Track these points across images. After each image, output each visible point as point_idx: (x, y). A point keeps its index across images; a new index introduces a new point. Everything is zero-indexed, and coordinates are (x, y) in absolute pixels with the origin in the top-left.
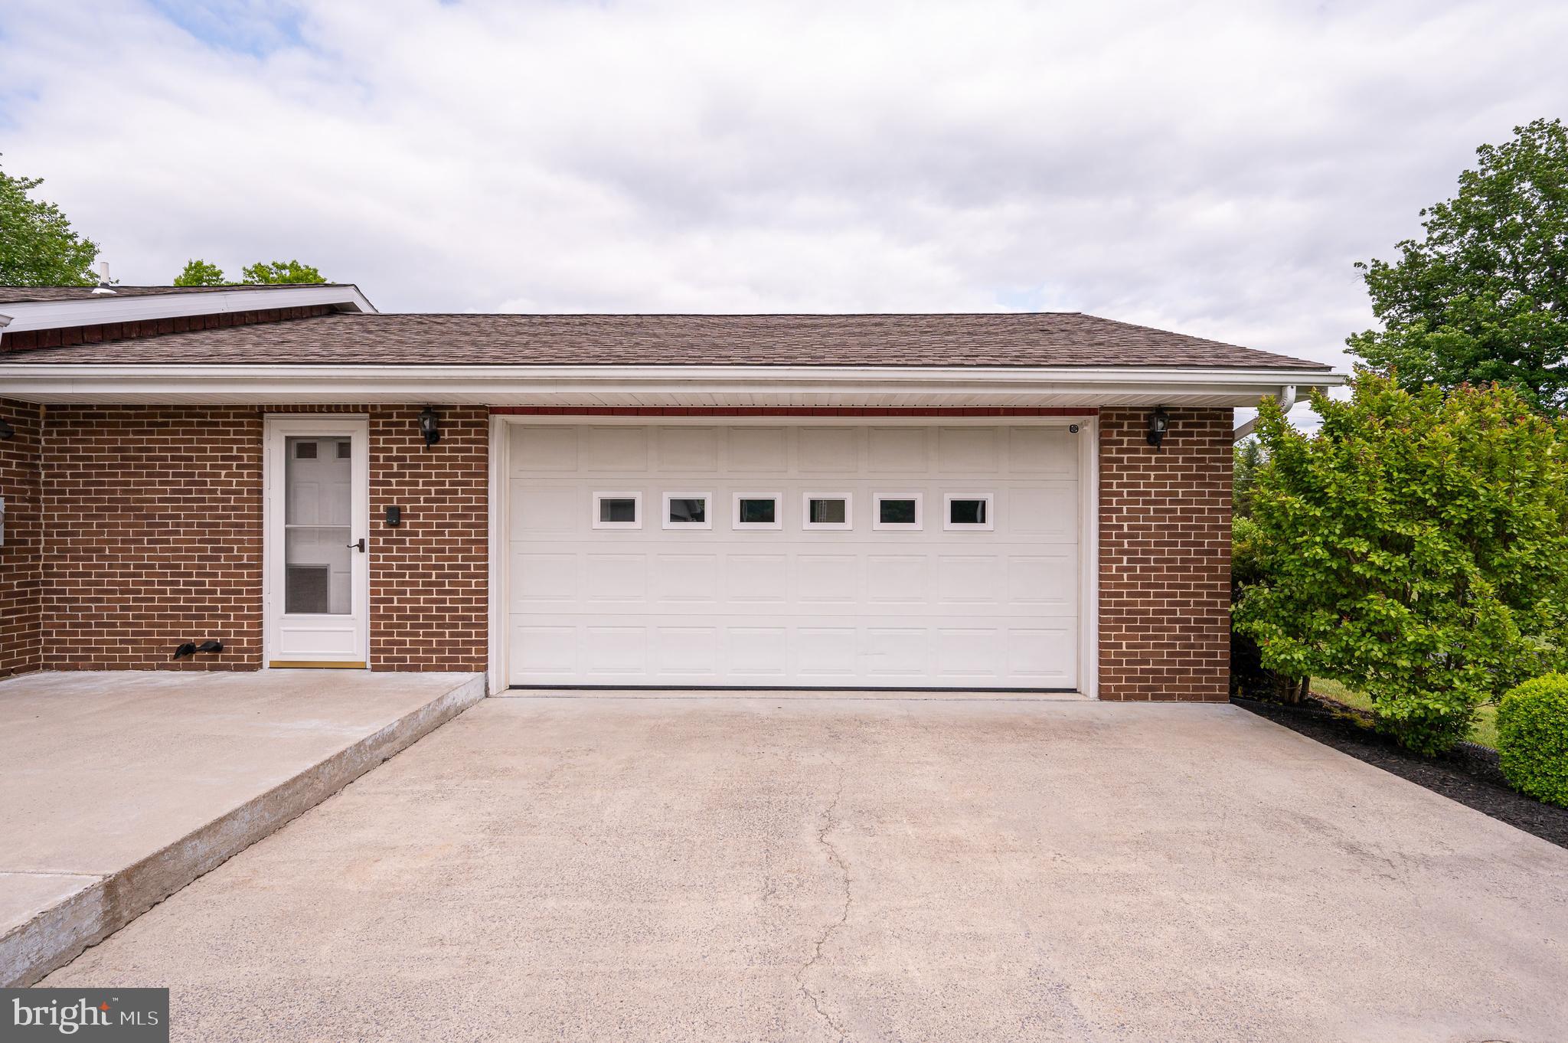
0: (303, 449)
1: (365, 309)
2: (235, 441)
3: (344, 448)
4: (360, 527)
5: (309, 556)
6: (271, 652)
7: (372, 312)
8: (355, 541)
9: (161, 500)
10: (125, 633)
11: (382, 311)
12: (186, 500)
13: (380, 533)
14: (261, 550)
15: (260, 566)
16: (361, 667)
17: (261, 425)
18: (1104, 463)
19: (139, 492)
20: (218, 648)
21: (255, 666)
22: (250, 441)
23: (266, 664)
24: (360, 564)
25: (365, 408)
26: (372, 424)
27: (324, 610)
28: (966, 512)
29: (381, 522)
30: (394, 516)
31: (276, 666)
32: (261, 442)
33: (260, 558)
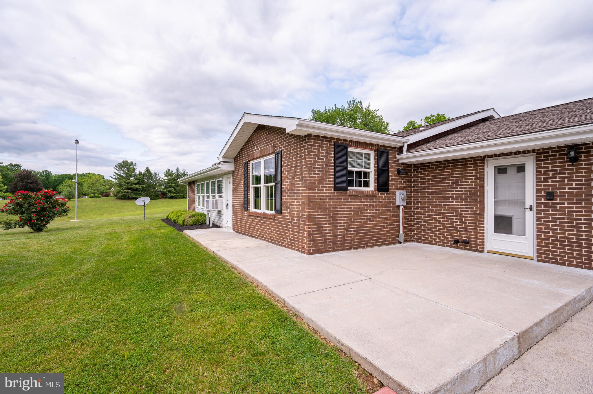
0: (501, 170)
1: (496, 116)
2: (474, 170)
3: (521, 169)
4: (530, 199)
5: (504, 212)
6: (488, 246)
8: (527, 206)
9: (447, 191)
10: (436, 234)
12: (456, 191)
13: (542, 203)
14: (484, 209)
15: (484, 215)
16: (532, 259)
17: (484, 163)
19: (440, 189)
20: (468, 243)
21: (482, 251)
22: (480, 169)
23: (486, 251)
24: (531, 215)
25: (533, 151)
26: (537, 157)
27: (511, 233)
29: (543, 198)
30: (550, 196)
31: (489, 252)
32: (484, 169)
33: (484, 212)
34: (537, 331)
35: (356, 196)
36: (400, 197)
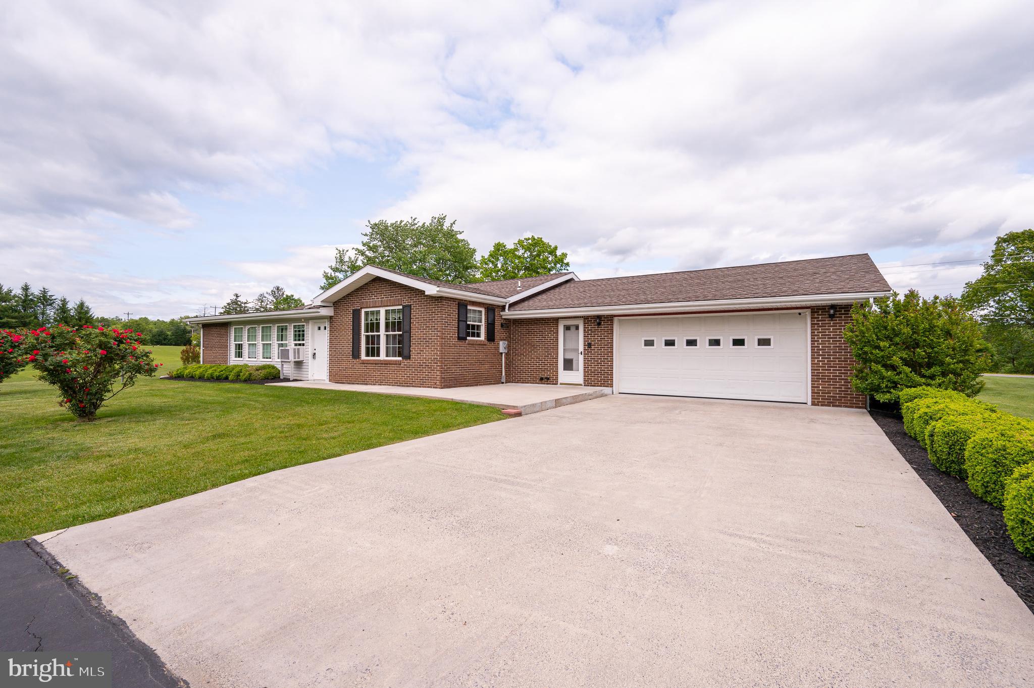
0: (567, 328)
1: (576, 279)
2: (553, 327)
3: (577, 328)
4: (581, 349)
5: (568, 357)
6: (560, 381)
7: (578, 280)
8: (580, 352)
9: (536, 342)
10: (528, 375)
11: (582, 279)
12: (542, 342)
13: (586, 350)
14: (558, 354)
15: (558, 358)
16: (581, 385)
17: (558, 322)
18: (813, 325)
19: (531, 340)
20: (548, 379)
21: (557, 384)
22: (556, 327)
23: (559, 384)
24: (581, 358)
25: (582, 317)
26: (584, 321)
27: (572, 370)
28: (764, 342)
29: (586, 347)
30: (589, 345)
31: (561, 384)
32: (558, 326)
33: (558, 356)
34: (564, 401)
35: (472, 344)
36: (502, 346)
